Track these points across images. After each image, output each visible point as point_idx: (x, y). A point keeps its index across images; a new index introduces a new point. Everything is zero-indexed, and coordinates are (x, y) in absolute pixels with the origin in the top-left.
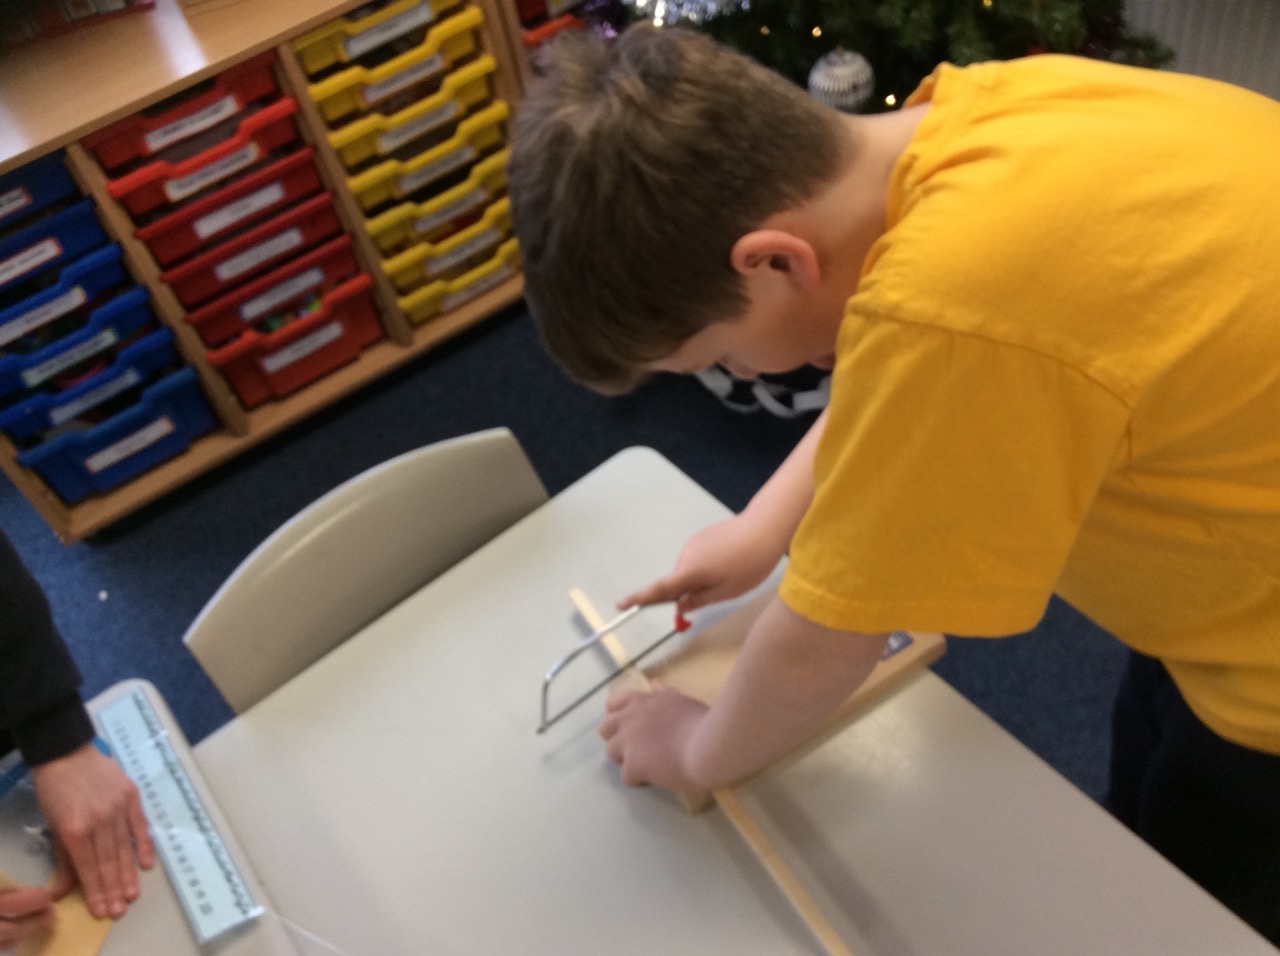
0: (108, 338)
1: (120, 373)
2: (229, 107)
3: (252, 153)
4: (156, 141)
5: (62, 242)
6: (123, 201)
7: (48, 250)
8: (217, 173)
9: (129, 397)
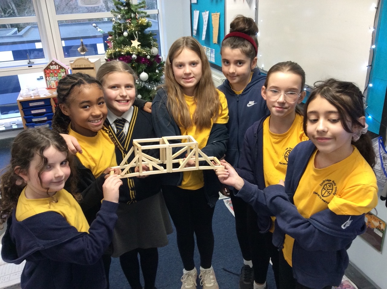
7: (44, 111)
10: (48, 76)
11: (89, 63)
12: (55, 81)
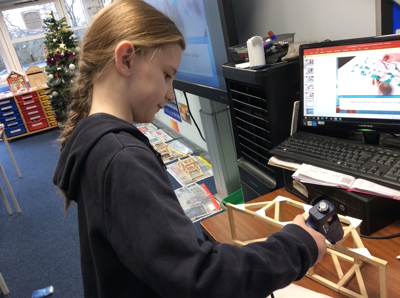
0: (15, 118)
1: (16, 122)
2: (31, 97)
3: (33, 102)
4: (23, 99)
5: (12, 107)
6: (19, 104)
7: (11, 107)
8: (29, 103)
9: (16, 125)
10: (10, 83)
11: (38, 69)
12: (16, 86)
